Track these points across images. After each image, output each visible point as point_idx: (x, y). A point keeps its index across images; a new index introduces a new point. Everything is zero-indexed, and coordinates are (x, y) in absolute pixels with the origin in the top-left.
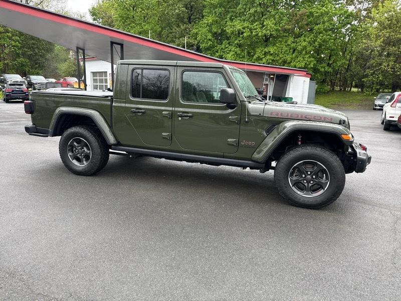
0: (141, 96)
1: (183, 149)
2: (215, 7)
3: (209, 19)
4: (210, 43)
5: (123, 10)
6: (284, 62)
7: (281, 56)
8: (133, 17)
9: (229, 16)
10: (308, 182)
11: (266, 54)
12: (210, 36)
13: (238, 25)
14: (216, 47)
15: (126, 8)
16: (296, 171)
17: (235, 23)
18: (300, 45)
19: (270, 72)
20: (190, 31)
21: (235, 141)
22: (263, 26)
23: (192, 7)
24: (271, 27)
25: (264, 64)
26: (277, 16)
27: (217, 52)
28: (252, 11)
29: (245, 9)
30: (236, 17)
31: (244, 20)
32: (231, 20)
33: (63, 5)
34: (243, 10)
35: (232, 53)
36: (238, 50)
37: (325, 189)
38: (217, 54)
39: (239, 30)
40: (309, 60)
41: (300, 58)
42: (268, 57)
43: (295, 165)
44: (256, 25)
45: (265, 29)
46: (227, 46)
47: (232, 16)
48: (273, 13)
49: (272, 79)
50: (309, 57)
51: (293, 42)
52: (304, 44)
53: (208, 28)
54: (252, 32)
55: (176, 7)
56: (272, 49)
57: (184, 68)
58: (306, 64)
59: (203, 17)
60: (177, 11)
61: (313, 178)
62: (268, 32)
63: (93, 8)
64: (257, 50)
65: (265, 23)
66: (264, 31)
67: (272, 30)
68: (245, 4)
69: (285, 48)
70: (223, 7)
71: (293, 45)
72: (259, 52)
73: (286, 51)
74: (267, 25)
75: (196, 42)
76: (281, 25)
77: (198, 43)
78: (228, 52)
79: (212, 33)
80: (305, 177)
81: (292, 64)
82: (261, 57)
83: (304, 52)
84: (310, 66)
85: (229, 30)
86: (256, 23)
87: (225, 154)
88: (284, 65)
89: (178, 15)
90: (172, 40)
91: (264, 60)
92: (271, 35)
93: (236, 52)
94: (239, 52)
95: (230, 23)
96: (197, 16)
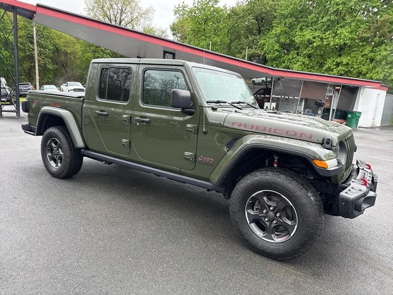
0: (106, 97)
1: (141, 160)
2: (286, 17)
3: (278, 30)
4: (277, 53)
5: (195, 23)
6: (359, 74)
7: (355, 67)
8: (204, 30)
9: (299, 26)
10: (271, 221)
11: (338, 65)
12: (277, 47)
13: (308, 34)
14: (284, 57)
15: (199, 22)
16: (257, 203)
17: (305, 33)
18: (380, 55)
19: (335, 83)
20: (258, 42)
21: (191, 155)
22: (337, 35)
23: (262, 19)
24: (345, 36)
25: (334, 75)
26: (353, 24)
27: (284, 62)
28: (325, 19)
29: (318, 18)
30: (308, 27)
31: (316, 30)
32: (301, 29)
33: (149, 22)
34: (315, 19)
35: (299, 63)
36: (307, 61)
37: (292, 235)
38: (284, 65)
39: (309, 40)
40: (389, 71)
41: (379, 69)
42: (340, 68)
43: (253, 195)
44: (329, 34)
45: (338, 38)
46: (294, 56)
47: (303, 26)
48: (349, 21)
49: (338, 90)
50: (390, 68)
51: (371, 51)
52: (384, 53)
53: (276, 38)
54: (323, 42)
55: (246, 19)
56: (344, 60)
57: (145, 66)
58: (385, 75)
59: (272, 28)
60: (246, 23)
61: (276, 217)
62: (341, 41)
63: (174, 24)
64: (328, 60)
65: (338, 32)
66: (337, 41)
67: (346, 39)
68: (318, 14)
69: (360, 58)
70: (295, 17)
71: (371, 55)
72: (329, 63)
73: (362, 61)
74: (341, 33)
75: (263, 53)
76: (357, 33)
77: (265, 53)
78: (295, 62)
79: (280, 43)
80: (266, 213)
81: (368, 75)
82: (332, 68)
83: (384, 63)
84: (390, 78)
85: (298, 40)
86: (329, 32)
87: (183, 170)
88: (358, 77)
89: (248, 27)
90: (239, 51)
91: (335, 71)
92: (345, 44)
93: (303, 63)
94: (307, 62)
95: (300, 33)
96: (267, 27)
